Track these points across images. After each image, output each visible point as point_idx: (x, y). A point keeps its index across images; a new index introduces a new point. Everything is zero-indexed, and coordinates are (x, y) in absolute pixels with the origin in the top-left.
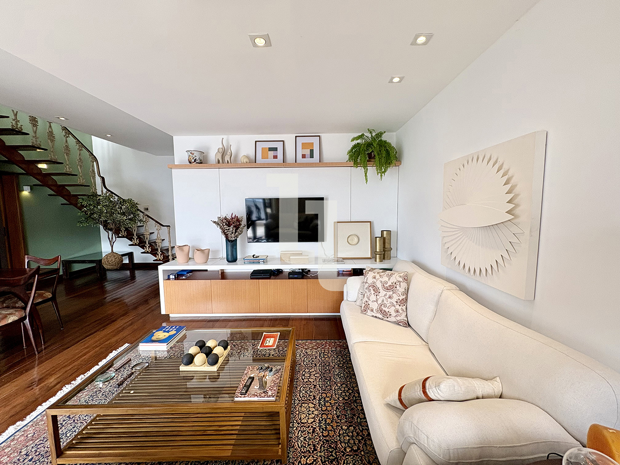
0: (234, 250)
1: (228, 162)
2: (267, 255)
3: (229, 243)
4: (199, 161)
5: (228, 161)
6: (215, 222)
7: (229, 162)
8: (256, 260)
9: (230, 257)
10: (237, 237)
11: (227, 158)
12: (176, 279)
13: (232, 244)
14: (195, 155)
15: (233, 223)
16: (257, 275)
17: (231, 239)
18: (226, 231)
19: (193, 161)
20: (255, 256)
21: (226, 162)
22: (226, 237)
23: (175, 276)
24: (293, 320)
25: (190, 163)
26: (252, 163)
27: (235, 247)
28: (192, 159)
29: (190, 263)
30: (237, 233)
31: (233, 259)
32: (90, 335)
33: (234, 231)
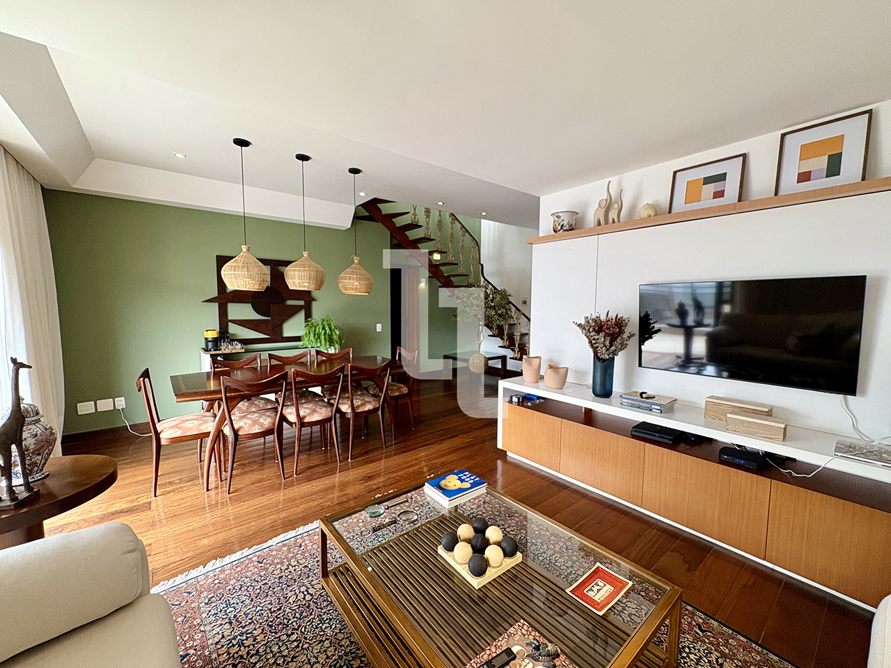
0: (608, 377)
1: (614, 222)
2: (675, 397)
3: (599, 364)
4: (567, 227)
5: (614, 220)
6: (580, 325)
7: (616, 220)
8: (644, 402)
9: (598, 387)
10: (615, 353)
11: (613, 215)
12: (518, 403)
13: (604, 366)
14: (562, 218)
15: (608, 329)
16: (645, 432)
17: (603, 356)
18: (593, 342)
19: (559, 228)
20: (644, 396)
21: (611, 221)
22: (594, 352)
23: (519, 399)
24: (717, 557)
25: (555, 231)
26: (665, 215)
27: (609, 372)
28: (557, 225)
29: (541, 384)
30: (613, 348)
31: (604, 392)
32: (428, 445)
33: (607, 343)
